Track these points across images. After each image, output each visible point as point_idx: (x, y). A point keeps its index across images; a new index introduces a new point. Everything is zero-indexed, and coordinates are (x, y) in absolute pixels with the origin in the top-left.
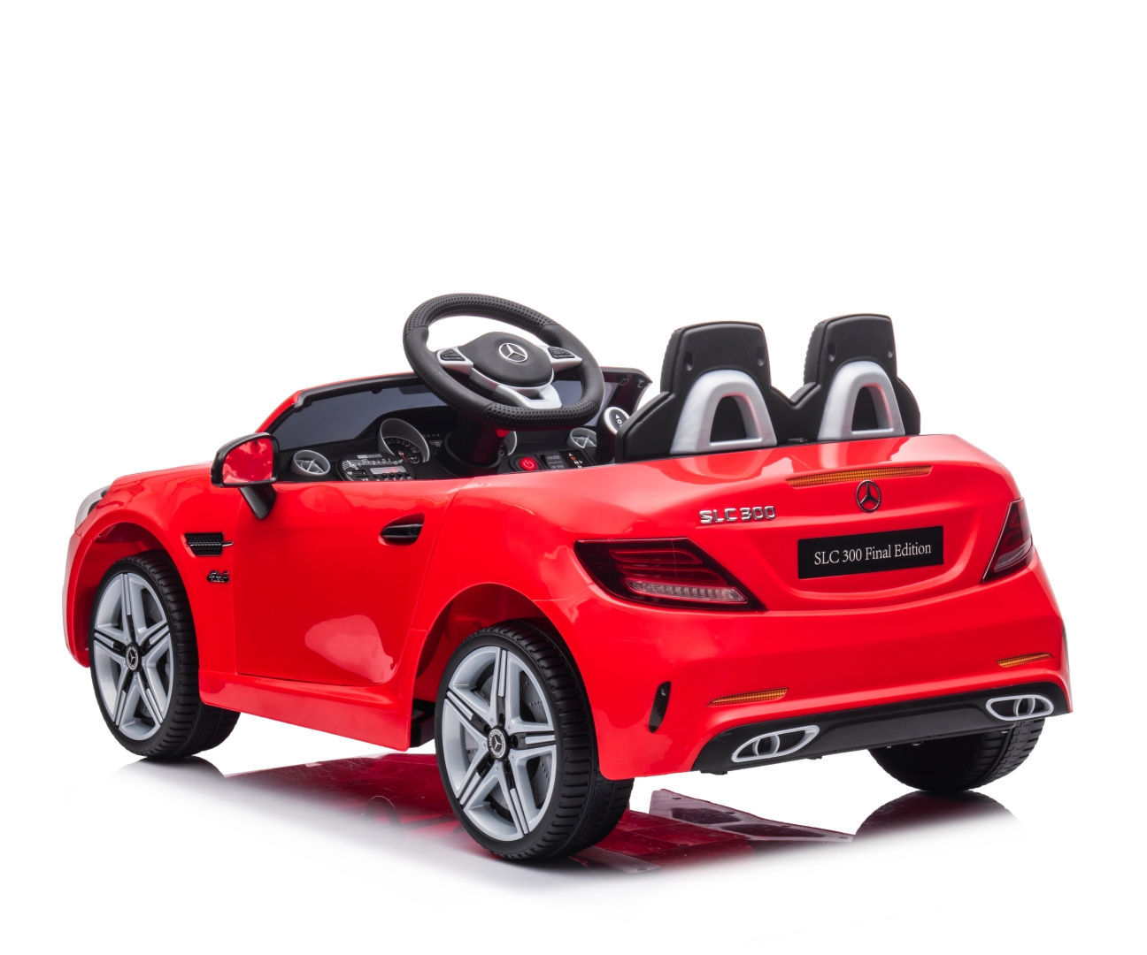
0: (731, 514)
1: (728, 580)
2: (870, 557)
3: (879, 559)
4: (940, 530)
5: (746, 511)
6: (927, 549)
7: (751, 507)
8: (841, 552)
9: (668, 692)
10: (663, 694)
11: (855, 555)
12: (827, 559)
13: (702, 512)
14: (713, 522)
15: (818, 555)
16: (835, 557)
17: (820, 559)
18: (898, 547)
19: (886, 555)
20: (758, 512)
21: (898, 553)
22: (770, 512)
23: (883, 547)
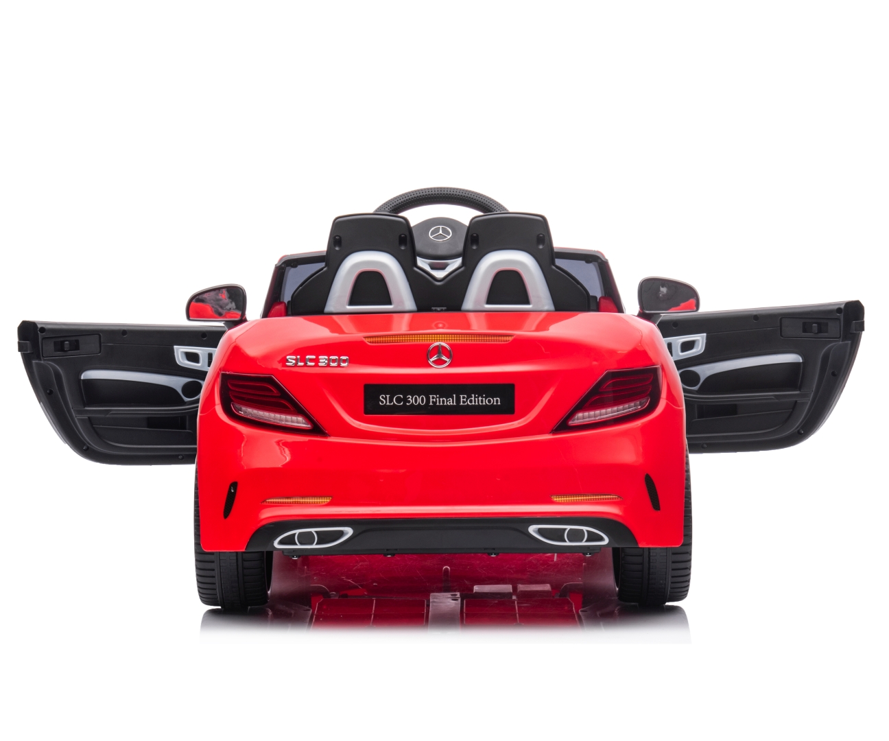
0: (311, 360)
1: (297, 410)
2: (434, 403)
3: (443, 405)
4: (512, 386)
5: (323, 359)
6: (496, 401)
7: (329, 356)
8: (405, 397)
9: (235, 490)
10: (232, 491)
11: (419, 400)
12: (391, 400)
13: (288, 357)
14: (296, 365)
15: (383, 397)
16: (399, 400)
17: (384, 400)
18: (464, 398)
19: (451, 402)
20: (334, 361)
21: (464, 402)
22: (344, 361)
23: (448, 395)
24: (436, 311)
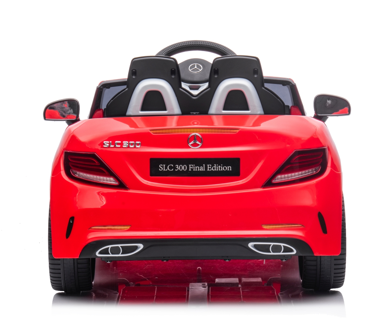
0: (118, 144)
1: (110, 174)
2: (192, 169)
3: (197, 171)
4: (238, 160)
5: (125, 143)
6: (229, 168)
7: (129, 141)
8: (174, 166)
9: (73, 221)
10: (71, 222)
11: (183, 168)
12: (166, 168)
13: (104, 142)
14: (109, 147)
15: (161, 166)
16: (170, 168)
17: (162, 168)
18: (209, 166)
19: (202, 169)
20: (132, 144)
21: (210, 169)
22: (138, 144)
23: (200, 165)
24: (193, 114)
